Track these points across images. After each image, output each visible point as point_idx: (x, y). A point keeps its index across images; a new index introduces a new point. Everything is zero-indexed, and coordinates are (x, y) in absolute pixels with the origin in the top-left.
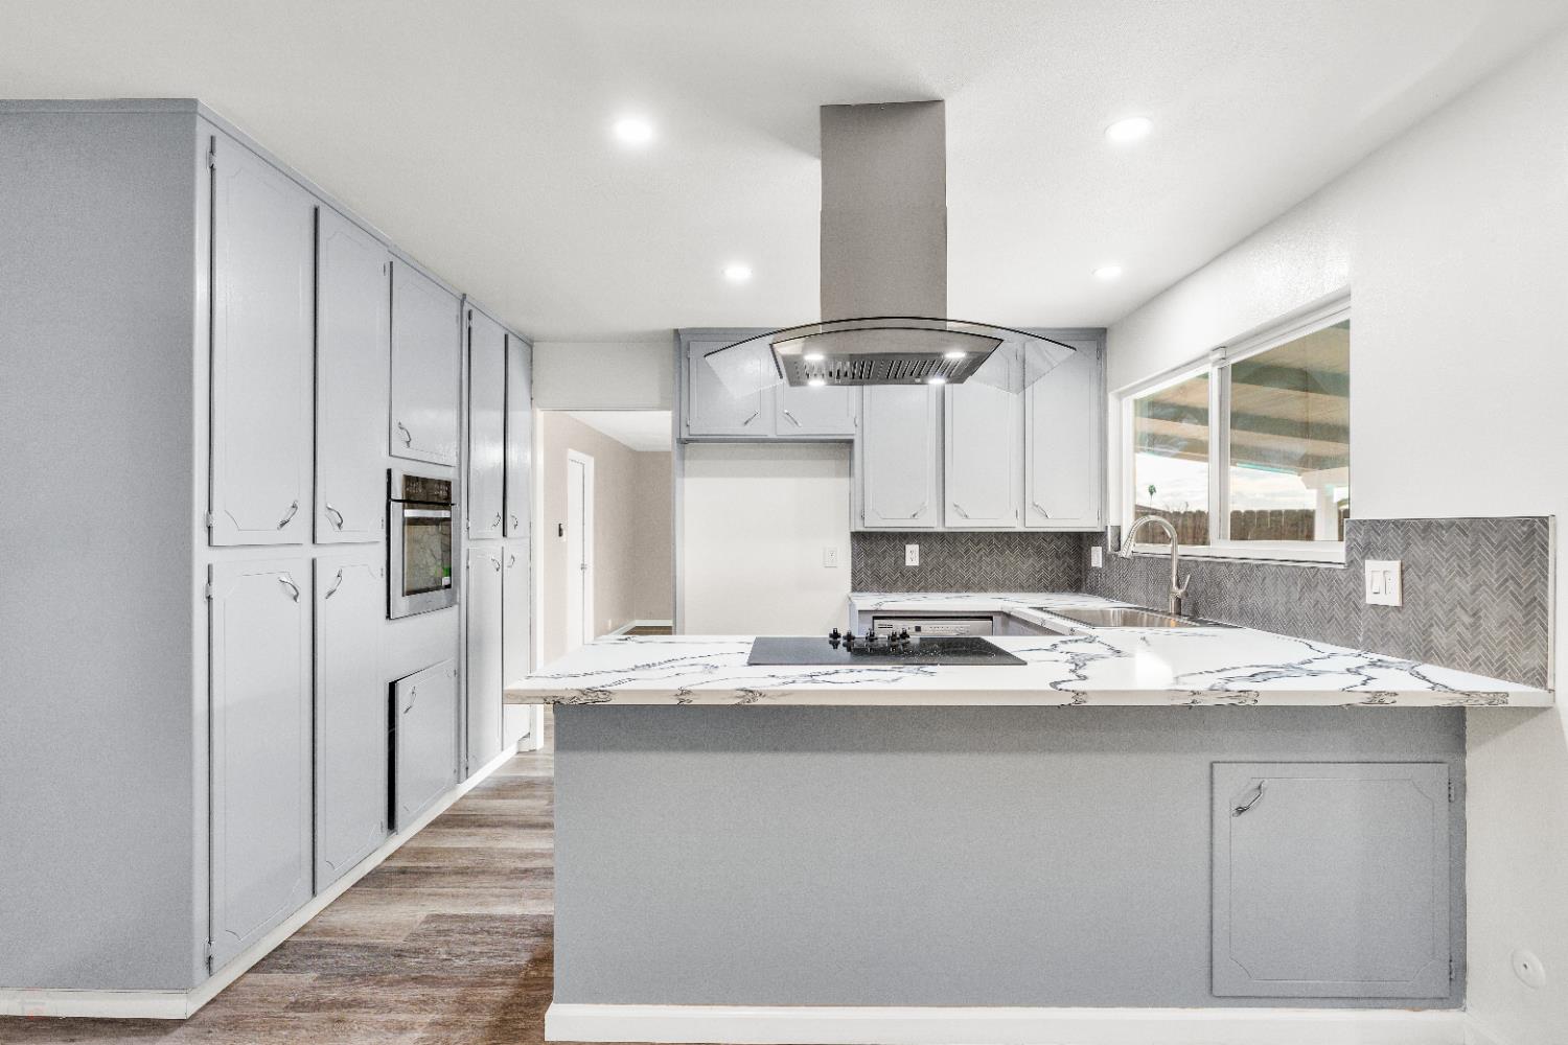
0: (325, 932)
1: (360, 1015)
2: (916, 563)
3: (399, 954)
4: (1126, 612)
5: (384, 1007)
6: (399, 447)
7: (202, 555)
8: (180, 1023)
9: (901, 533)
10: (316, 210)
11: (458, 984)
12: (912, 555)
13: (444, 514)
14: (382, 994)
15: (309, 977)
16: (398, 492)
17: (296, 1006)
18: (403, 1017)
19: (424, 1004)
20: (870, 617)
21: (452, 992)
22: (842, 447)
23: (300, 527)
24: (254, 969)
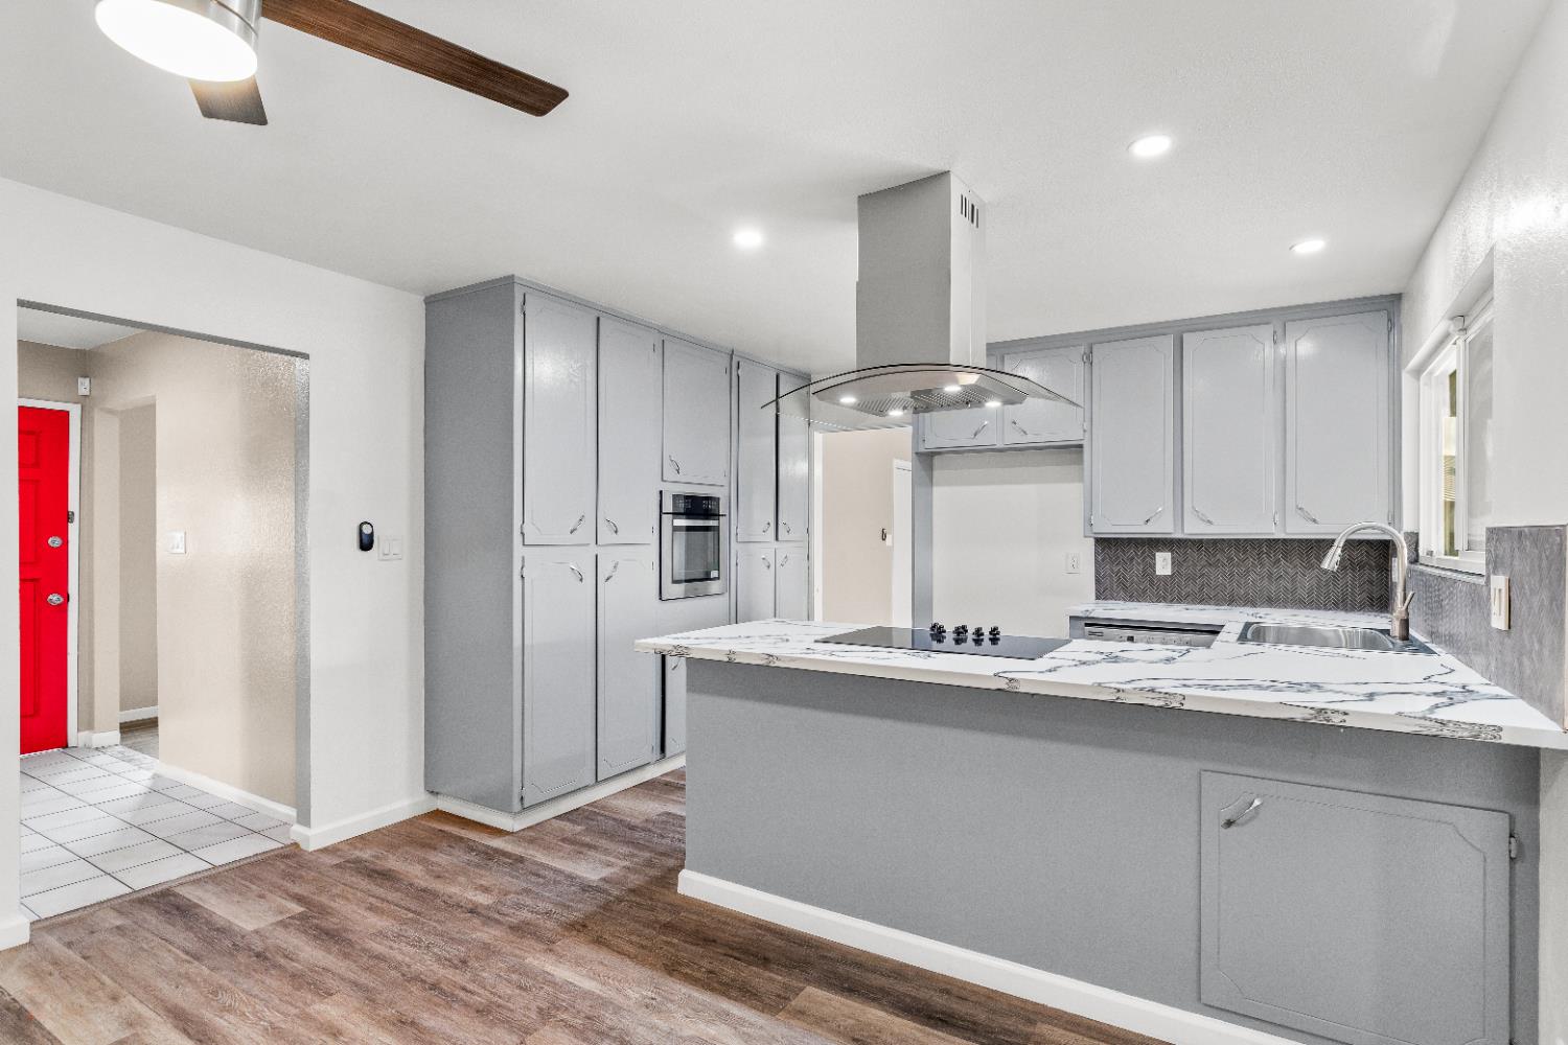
0: (603, 808)
1: (592, 853)
2: (1168, 572)
3: (633, 828)
4: (1365, 633)
5: (606, 851)
6: (670, 474)
7: (518, 550)
8: (508, 833)
9: (1151, 539)
10: (598, 319)
11: (651, 851)
12: (1163, 564)
13: (711, 523)
14: (611, 846)
15: (579, 828)
16: (668, 507)
17: (564, 840)
18: (613, 860)
19: (625, 857)
20: (1083, 623)
21: (647, 855)
22: (1073, 451)
23: (585, 533)
24: (558, 817)
